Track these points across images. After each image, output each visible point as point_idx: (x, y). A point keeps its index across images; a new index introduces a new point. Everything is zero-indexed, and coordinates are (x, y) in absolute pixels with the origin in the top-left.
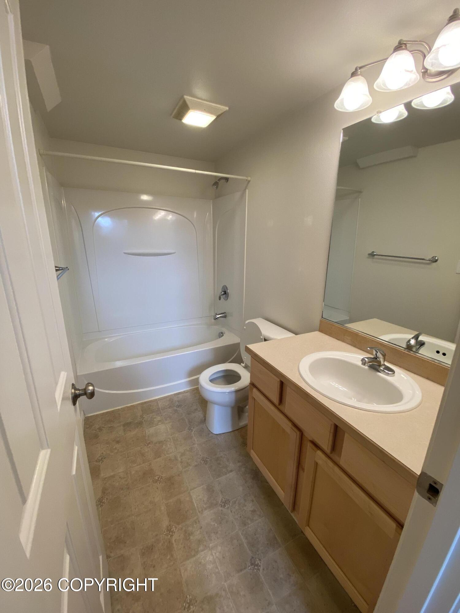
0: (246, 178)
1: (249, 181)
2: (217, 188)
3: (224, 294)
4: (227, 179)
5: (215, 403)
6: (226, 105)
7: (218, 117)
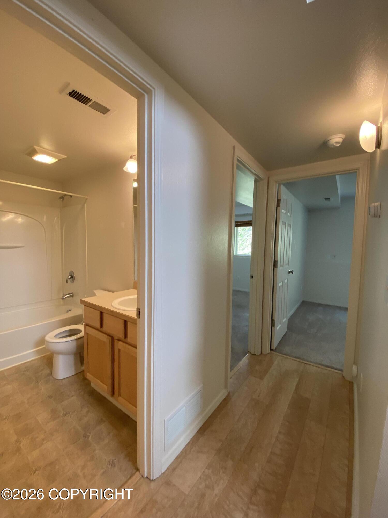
0: (84, 197)
1: (87, 199)
2: (63, 200)
3: (71, 278)
4: (71, 196)
5: (59, 353)
6: (65, 155)
7: (60, 160)
